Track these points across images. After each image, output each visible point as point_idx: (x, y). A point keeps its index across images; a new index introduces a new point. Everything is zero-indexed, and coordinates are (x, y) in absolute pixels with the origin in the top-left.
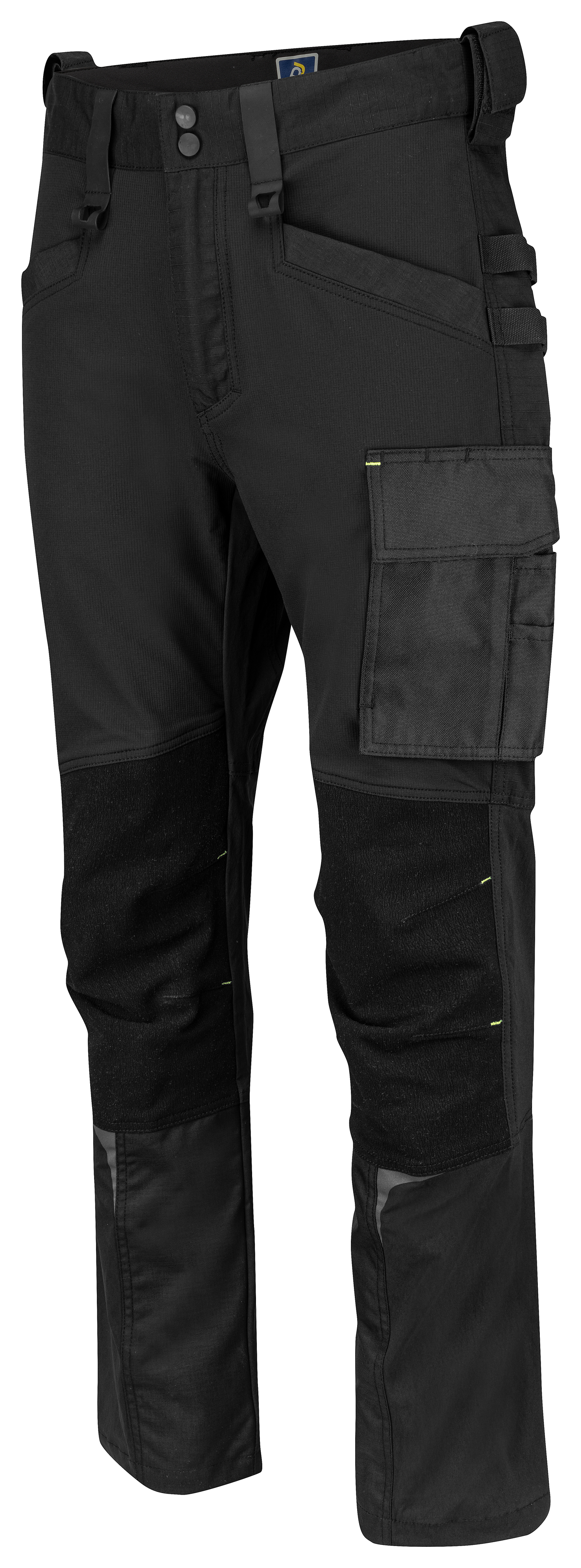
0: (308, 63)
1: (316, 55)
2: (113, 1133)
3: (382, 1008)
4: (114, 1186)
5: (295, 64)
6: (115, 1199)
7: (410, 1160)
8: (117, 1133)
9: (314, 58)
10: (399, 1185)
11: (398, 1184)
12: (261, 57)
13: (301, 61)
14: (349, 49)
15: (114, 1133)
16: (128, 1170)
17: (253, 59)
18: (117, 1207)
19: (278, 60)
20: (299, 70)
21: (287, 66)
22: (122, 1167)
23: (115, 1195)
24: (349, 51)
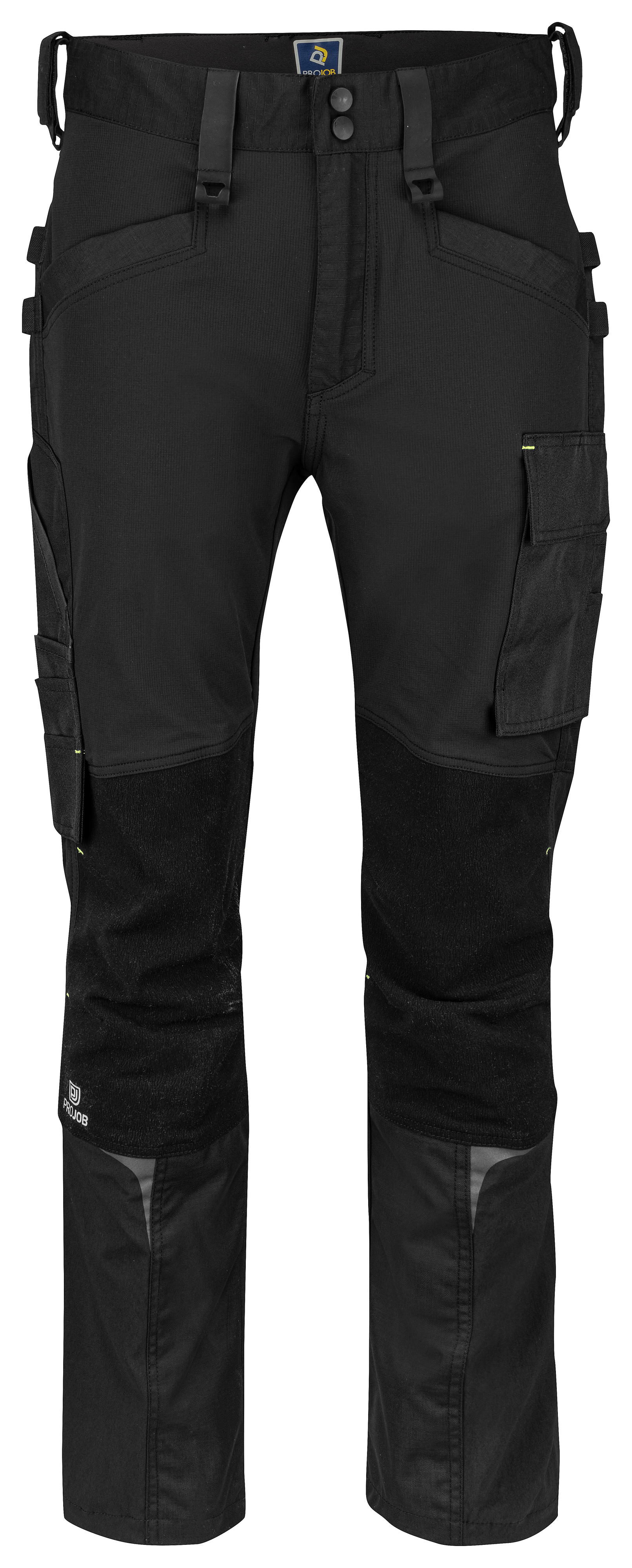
0: (332, 48)
1: (341, 40)
2: (153, 1159)
3: (478, 983)
4: (147, 1217)
5: (316, 47)
6: (148, 1232)
7: (516, 1133)
8: (158, 1160)
9: (338, 43)
10: (501, 1162)
11: (499, 1160)
12: (277, 38)
13: (323, 45)
14: (379, 36)
15: (155, 1160)
16: (164, 1197)
17: (266, 40)
18: (152, 1239)
19: (296, 43)
20: (321, 54)
21: (307, 50)
22: (158, 1195)
23: (148, 1228)
24: (379, 38)
